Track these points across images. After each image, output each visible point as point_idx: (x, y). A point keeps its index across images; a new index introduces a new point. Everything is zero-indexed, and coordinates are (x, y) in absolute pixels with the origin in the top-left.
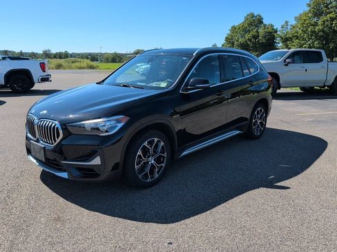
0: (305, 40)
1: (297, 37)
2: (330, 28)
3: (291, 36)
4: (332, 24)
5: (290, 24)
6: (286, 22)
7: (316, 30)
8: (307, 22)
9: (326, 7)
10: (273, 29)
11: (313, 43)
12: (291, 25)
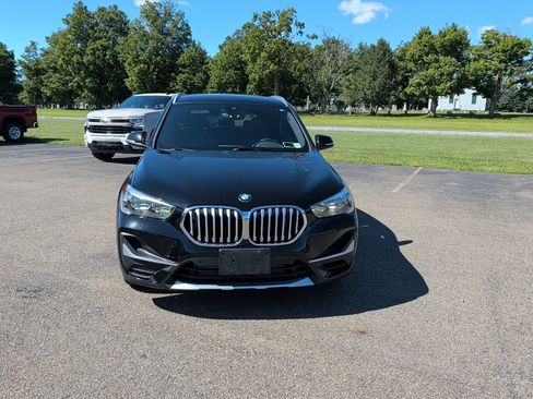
0: (71, 75)
1: (56, 70)
2: (103, 60)
3: (45, 66)
4: (105, 55)
5: (39, 47)
6: (33, 43)
7: (85, 60)
8: (69, 47)
9: (92, 28)
10: (6, 52)
11: (83, 80)
12: (42, 49)
